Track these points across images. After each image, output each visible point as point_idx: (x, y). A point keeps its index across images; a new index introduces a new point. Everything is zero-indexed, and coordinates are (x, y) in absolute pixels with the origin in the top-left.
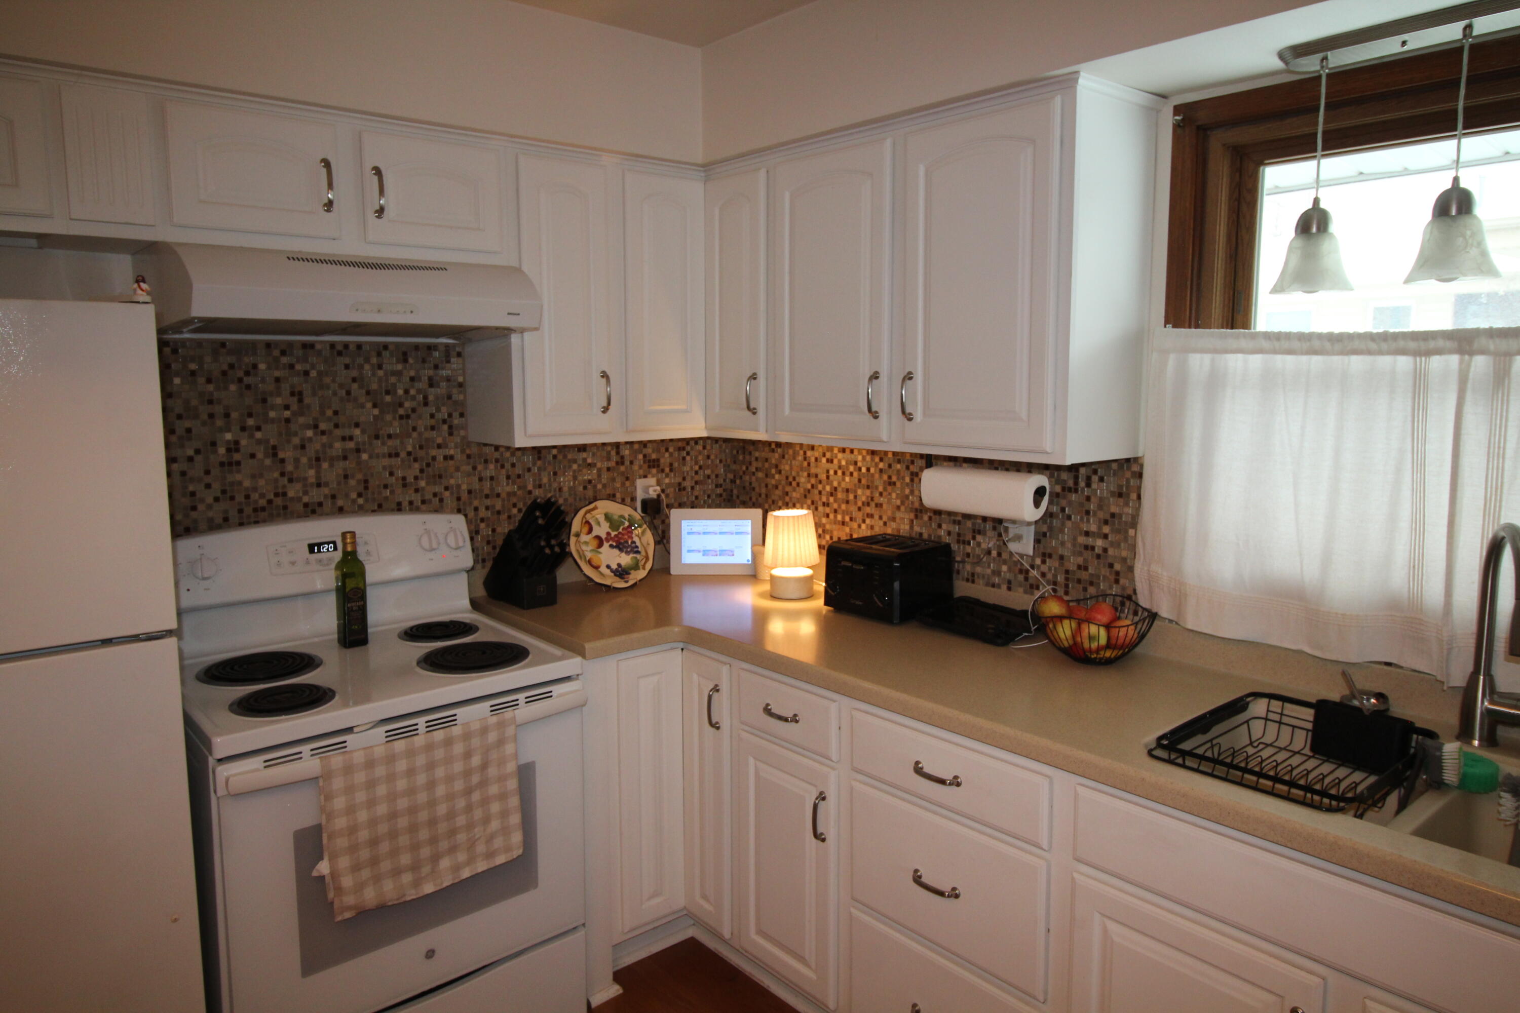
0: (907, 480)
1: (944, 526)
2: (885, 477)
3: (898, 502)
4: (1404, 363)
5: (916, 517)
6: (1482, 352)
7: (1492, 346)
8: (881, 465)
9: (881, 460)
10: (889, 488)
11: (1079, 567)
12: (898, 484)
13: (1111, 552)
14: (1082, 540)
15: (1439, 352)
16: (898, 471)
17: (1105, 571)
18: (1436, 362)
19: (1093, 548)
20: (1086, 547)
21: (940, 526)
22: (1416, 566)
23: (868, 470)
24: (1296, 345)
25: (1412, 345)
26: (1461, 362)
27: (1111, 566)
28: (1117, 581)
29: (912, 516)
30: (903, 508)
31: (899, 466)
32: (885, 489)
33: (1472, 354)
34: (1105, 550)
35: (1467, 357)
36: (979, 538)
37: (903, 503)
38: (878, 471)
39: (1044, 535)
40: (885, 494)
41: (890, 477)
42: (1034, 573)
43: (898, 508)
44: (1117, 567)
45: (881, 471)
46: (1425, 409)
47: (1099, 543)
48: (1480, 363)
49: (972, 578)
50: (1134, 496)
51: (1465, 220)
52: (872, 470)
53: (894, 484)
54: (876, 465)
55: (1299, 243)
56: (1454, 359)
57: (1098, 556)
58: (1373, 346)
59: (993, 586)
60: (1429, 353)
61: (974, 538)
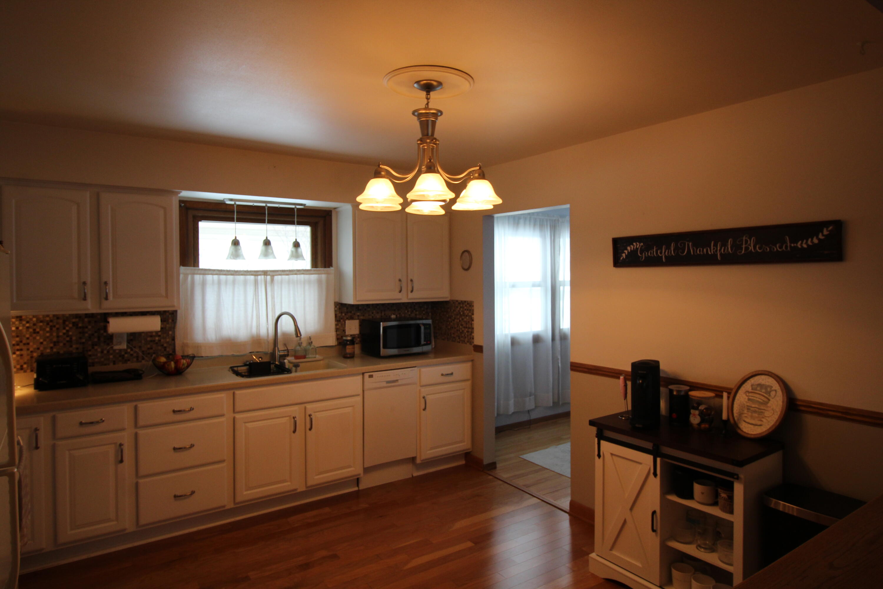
0: (48, 329)
1: (74, 346)
2: (31, 330)
3: (42, 340)
4: (252, 278)
5: (55, 345)
6: (269, 275)
7: (271, 273)
8: (28, 325)
9: (28, 322)
10: (34, 335)
11: (148, 349)
12: (41, 332)
13: (162, 340)
14: (149, 339)
15: (260, 275)
16: (41, 327)
17: (160, 348)
18: (259, 277)
19: (154, 341)
20: (151, 341)
21: (71, 346)
22: (258, 326)
23: (17, 328)
24: (227, 273)
25: (254, 273)
26: (264, 277)
27: (163, 345)
28: (165, 350)
29: (52, 345)
30: (45, 343)
31: (41, 324)
32: (31, 336)
33: (267, 275)
34: (160, 341)
35: (265, 276)
36: (96, 347)
37: (45, 340)
38: (25, 327)
39: (132, 340)
40: (31, 338)
41: (34, 330)
42: (126, 356)
43: (42, 343)
44: (165, 345)
45: (28, 328)
46: (258, 288)
47: (157, 338)
48: (269, 278)
49: (93, 364)
50: (170, 321)
51: (270, 246)
52: (21, 328)
53: (38, 332)
54: (24, 325)
55: (233, 247)
56: (263, 276)
57: (157, 343)
58: (246, 273)
59: (105, 365)
60: (258, 275)
61: (93, 348)
